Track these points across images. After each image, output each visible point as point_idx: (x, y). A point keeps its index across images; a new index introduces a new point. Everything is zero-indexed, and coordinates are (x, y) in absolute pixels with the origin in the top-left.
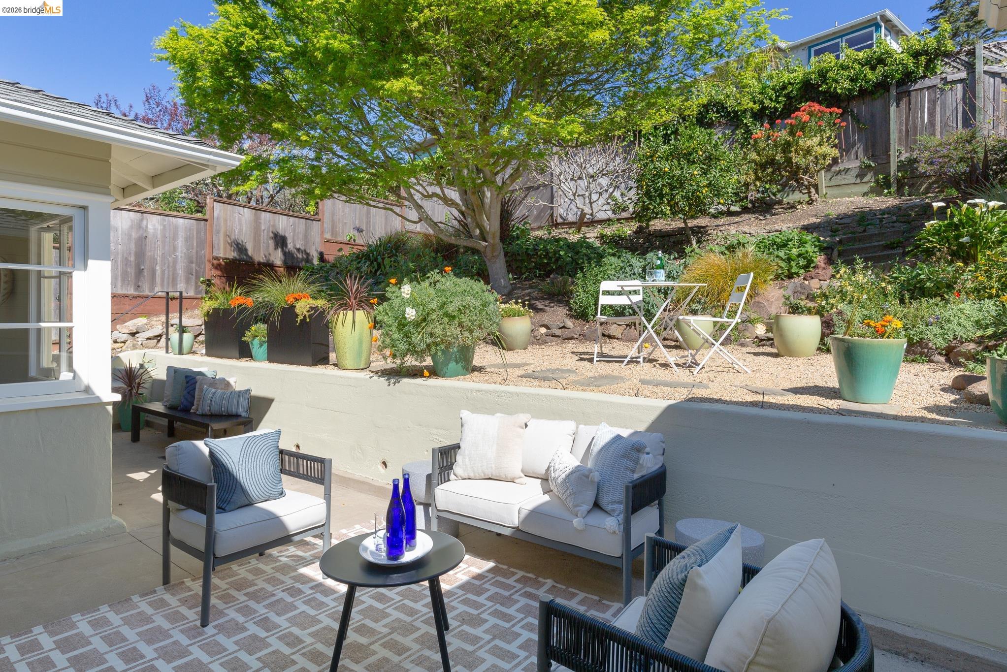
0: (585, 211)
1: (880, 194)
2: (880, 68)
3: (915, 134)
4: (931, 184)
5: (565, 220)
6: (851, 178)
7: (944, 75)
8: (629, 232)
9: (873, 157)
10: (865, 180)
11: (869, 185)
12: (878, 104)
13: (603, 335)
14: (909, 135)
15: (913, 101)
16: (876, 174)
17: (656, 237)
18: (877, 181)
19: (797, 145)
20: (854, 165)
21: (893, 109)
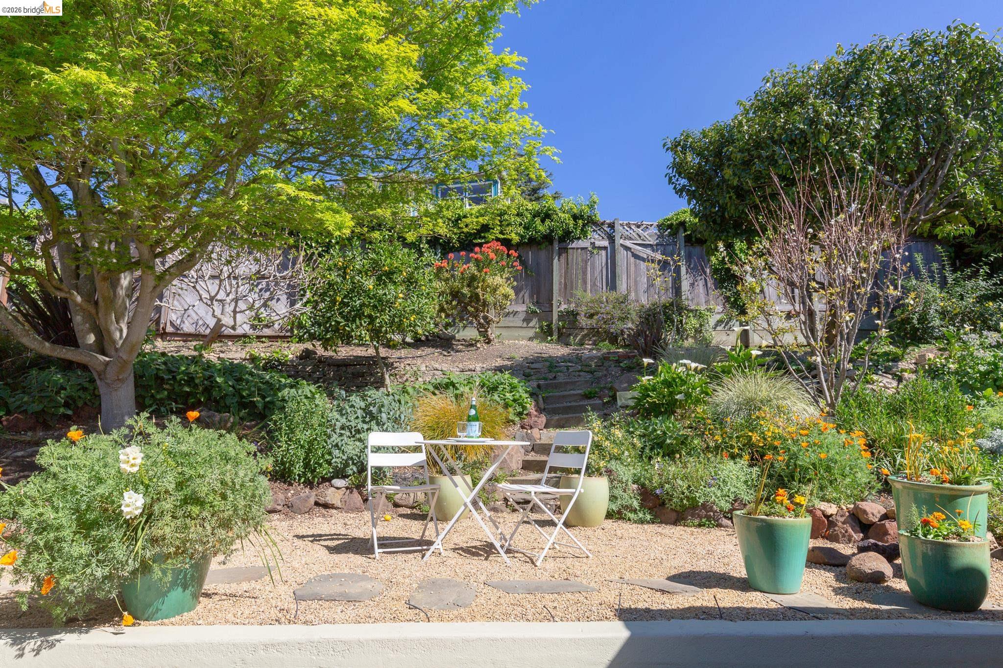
0: (223, 322)
1: (544, 340)
2: (547, 222)
3: (572, 289)
4: (584, 337)
5: (178, 329)
6: (518, 321)
7: (593, 240)
8: (291, 356)
9: (537, 303)
10: (531, 325)
11: (534, 330)
12: (543, 254)
13: (317, 504)
14: (567, 288)
15: (570, 257)
16: (540, 320)
17: (329, 365)
18: (541, 328)
19: (483, 280)
20: (522, 308)
21: (556, 261)
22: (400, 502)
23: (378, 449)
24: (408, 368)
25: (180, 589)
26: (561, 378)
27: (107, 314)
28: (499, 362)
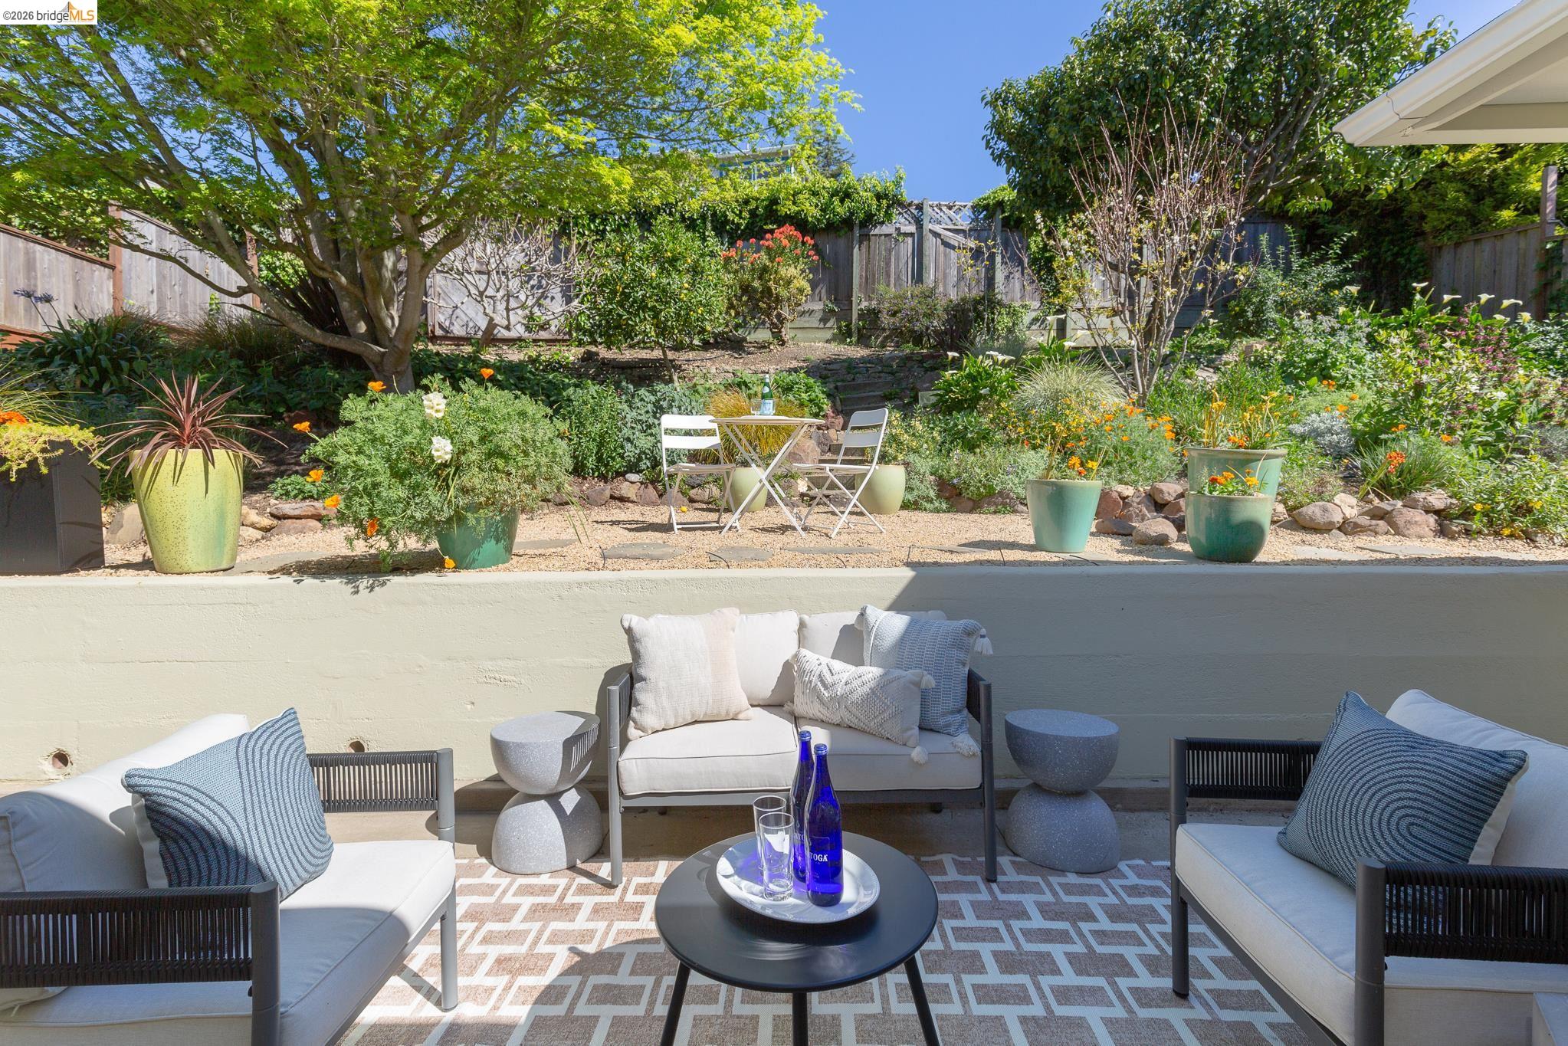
0: (496, 322)
1: (843, 342)
2: (847, 203)
3: (873, 283)
4: (886, 338)
5: (447, 332)
6: (814, 321)
7: (898, 225)
8: (572, 358)
9: (836, 301)
10: (828, 325)
11: (832, 331)
12: (842, 242)
13: (612, 497)
14: (869, 283)
15: (872, 244)
16: (838, 320)
17: (613, 367)
18: (839, 328)
19: (776, 272)
20: (818, 306)
21: (856, 250)
22: (696, 497)
23: (672, 432)
24: (697, 370)
25: (493, 542)
26: (860, 380)
27: (376, 299)
28: (795, 364)
